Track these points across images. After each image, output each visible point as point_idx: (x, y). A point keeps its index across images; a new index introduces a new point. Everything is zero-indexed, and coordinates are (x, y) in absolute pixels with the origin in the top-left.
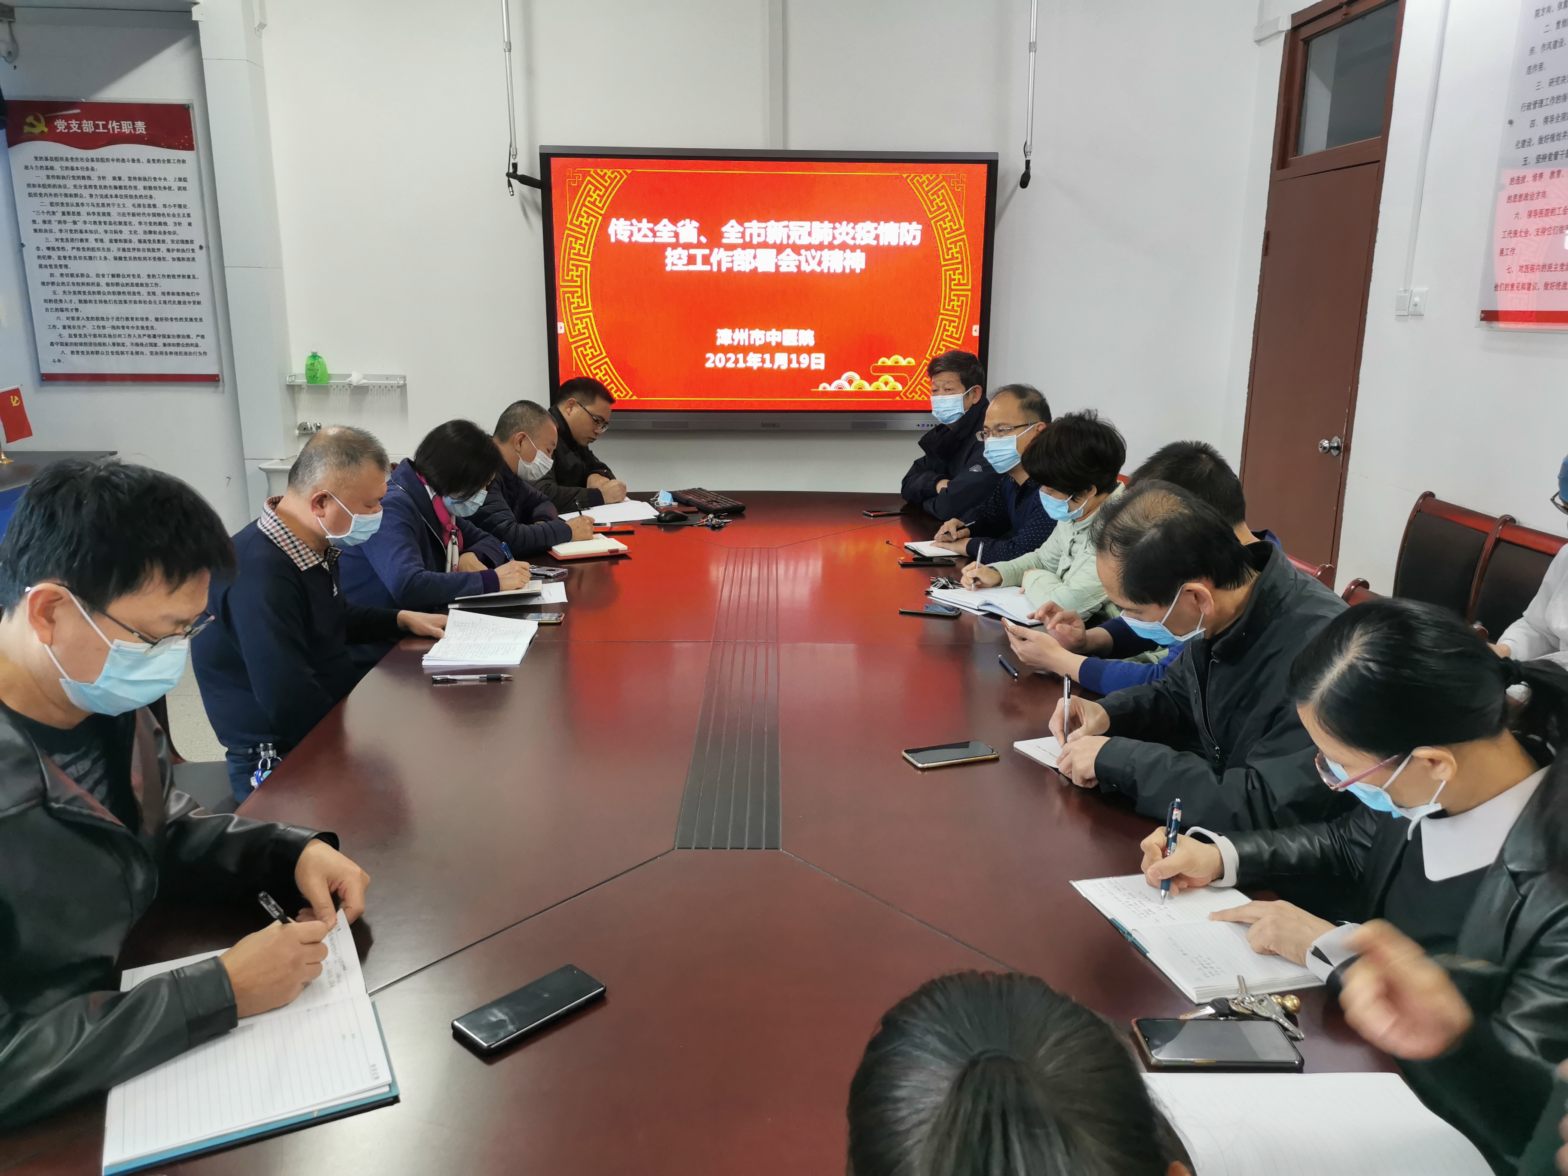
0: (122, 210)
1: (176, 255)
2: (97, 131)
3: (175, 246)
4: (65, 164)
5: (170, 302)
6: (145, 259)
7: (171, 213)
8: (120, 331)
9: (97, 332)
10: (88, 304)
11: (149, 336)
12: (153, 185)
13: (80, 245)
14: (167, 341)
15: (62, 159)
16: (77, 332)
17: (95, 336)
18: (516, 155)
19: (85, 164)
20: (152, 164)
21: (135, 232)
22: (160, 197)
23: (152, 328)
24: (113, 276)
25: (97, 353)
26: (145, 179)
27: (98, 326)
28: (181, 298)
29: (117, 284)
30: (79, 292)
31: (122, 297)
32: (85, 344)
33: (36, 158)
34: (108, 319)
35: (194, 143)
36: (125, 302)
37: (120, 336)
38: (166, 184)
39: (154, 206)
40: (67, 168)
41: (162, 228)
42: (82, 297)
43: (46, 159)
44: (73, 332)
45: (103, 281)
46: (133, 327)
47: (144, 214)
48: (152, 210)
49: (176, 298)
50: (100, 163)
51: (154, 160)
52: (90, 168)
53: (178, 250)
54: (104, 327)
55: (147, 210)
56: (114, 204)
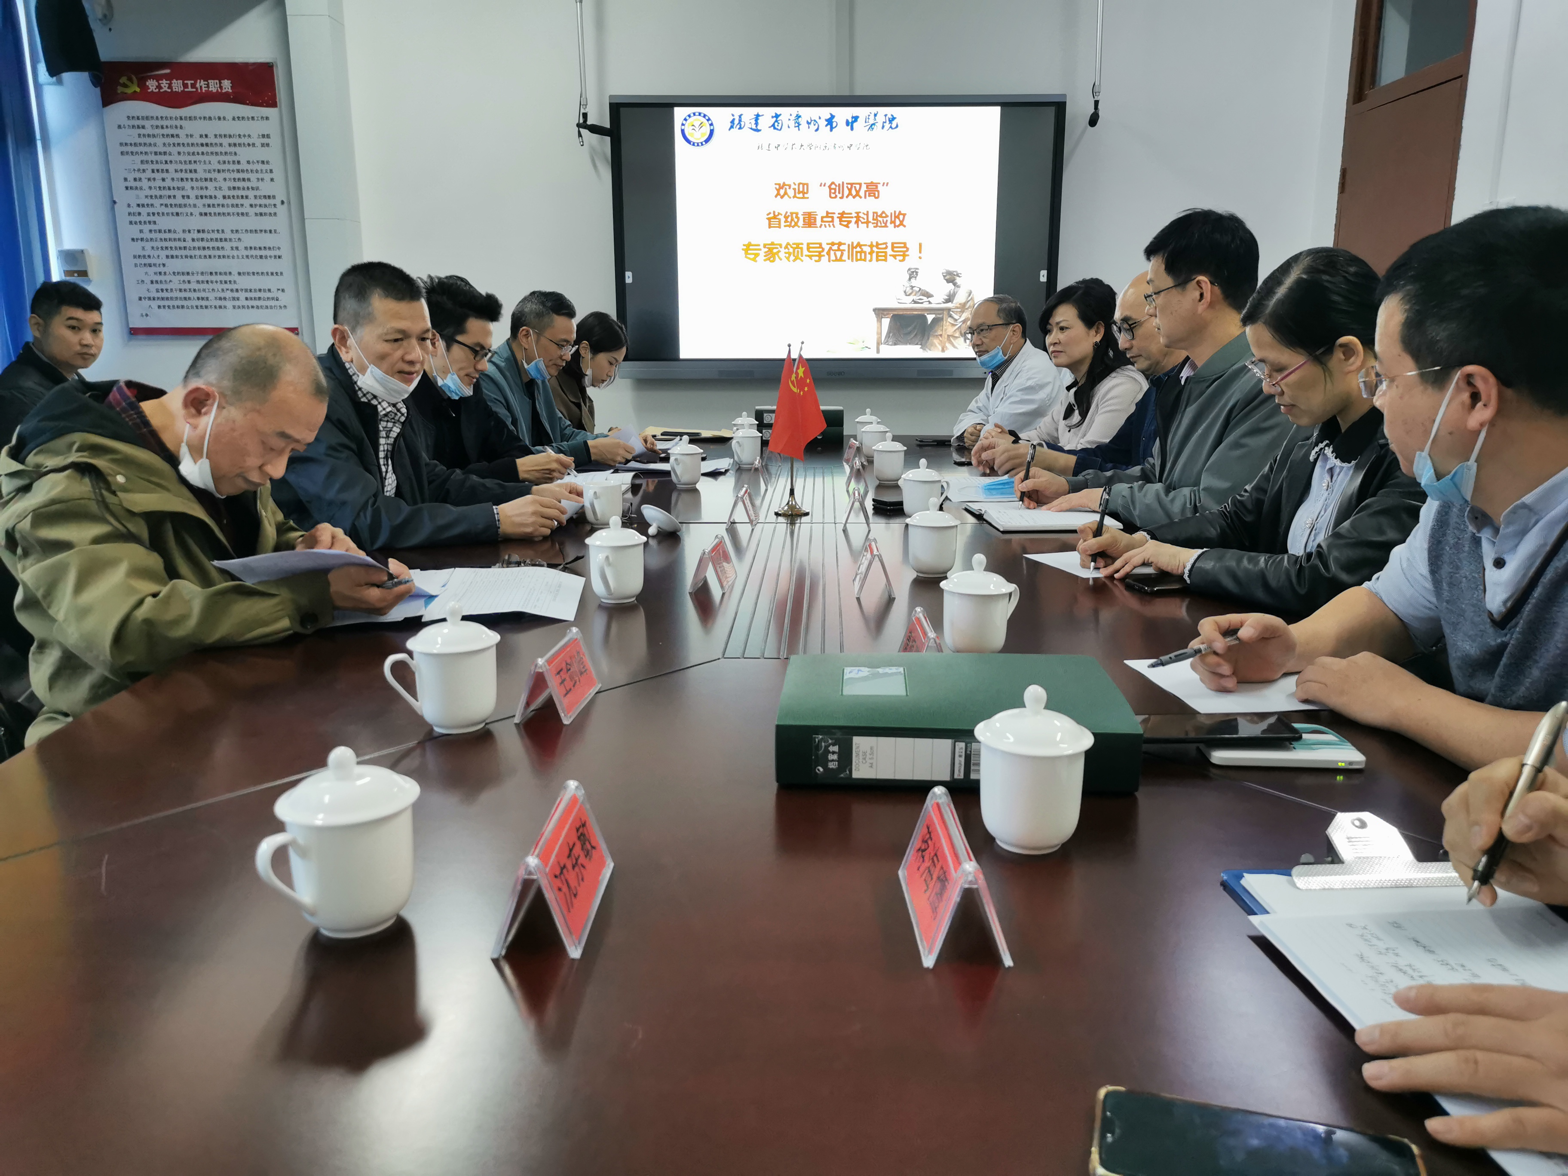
0: (207, 167)
1: (258, 210)
2: (186, 90)
3: (258, 202)
4: (155, 123)
5: (252, 256)
6: (229, 214)
7: (255, 169)
8: (205, 286)
9: (183, 286)
10: (175, 260)
11: (232, 290)
12: (238, 142)
13: (169, 202)
14: (249, 295)
15: (152, 117)
16: (164, 286)
17: (180, 290)
18: (586, 105)
19: (174, 123)
20: (237, 122)
21: (220, 188)
22: (244, 154)
23: (235, 282)
24: (199, 231)
25: (183, 307)
26: (230, 136)
27: (184, 281)
28: (263, 253)
29: (202, 240)
30: (167, 248)
31: (207, 252)
32: (172, 298)
33: (128, 117)
34: (193, 274)
35: (278, 100)
36: (210, 257)
37: (204, 290)
38: (251, 141)
39: (239, 162)
40: (157, 127)
41: (246, 184)
42: (169, 253)
43: (138, 118)
44: (159, 286)
45: (188, 237)
46: (217, 282)
47: (229, 170)
48: (236, 167)
49: (259, 253)
50: (188, 122)
51: (238, 118)
52: (179, 126)
53: (260, 206)
54: (189, 282)
55: (232, 167)
56: (200, 162)
